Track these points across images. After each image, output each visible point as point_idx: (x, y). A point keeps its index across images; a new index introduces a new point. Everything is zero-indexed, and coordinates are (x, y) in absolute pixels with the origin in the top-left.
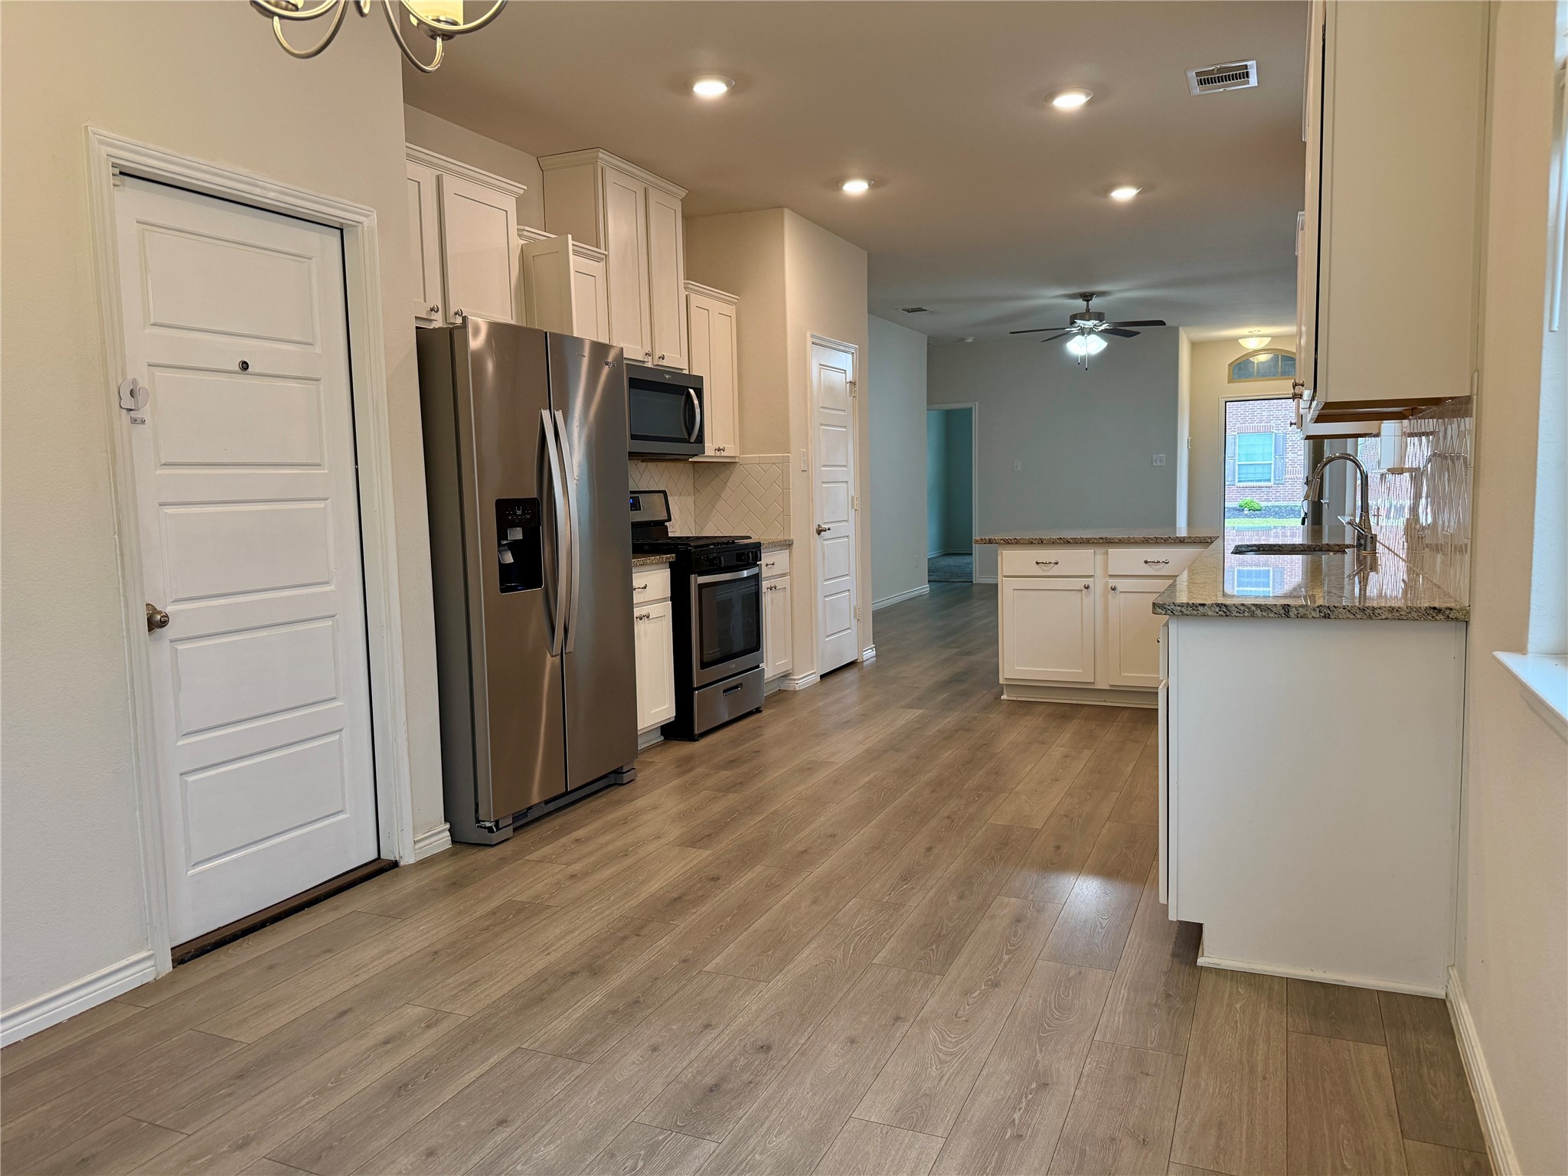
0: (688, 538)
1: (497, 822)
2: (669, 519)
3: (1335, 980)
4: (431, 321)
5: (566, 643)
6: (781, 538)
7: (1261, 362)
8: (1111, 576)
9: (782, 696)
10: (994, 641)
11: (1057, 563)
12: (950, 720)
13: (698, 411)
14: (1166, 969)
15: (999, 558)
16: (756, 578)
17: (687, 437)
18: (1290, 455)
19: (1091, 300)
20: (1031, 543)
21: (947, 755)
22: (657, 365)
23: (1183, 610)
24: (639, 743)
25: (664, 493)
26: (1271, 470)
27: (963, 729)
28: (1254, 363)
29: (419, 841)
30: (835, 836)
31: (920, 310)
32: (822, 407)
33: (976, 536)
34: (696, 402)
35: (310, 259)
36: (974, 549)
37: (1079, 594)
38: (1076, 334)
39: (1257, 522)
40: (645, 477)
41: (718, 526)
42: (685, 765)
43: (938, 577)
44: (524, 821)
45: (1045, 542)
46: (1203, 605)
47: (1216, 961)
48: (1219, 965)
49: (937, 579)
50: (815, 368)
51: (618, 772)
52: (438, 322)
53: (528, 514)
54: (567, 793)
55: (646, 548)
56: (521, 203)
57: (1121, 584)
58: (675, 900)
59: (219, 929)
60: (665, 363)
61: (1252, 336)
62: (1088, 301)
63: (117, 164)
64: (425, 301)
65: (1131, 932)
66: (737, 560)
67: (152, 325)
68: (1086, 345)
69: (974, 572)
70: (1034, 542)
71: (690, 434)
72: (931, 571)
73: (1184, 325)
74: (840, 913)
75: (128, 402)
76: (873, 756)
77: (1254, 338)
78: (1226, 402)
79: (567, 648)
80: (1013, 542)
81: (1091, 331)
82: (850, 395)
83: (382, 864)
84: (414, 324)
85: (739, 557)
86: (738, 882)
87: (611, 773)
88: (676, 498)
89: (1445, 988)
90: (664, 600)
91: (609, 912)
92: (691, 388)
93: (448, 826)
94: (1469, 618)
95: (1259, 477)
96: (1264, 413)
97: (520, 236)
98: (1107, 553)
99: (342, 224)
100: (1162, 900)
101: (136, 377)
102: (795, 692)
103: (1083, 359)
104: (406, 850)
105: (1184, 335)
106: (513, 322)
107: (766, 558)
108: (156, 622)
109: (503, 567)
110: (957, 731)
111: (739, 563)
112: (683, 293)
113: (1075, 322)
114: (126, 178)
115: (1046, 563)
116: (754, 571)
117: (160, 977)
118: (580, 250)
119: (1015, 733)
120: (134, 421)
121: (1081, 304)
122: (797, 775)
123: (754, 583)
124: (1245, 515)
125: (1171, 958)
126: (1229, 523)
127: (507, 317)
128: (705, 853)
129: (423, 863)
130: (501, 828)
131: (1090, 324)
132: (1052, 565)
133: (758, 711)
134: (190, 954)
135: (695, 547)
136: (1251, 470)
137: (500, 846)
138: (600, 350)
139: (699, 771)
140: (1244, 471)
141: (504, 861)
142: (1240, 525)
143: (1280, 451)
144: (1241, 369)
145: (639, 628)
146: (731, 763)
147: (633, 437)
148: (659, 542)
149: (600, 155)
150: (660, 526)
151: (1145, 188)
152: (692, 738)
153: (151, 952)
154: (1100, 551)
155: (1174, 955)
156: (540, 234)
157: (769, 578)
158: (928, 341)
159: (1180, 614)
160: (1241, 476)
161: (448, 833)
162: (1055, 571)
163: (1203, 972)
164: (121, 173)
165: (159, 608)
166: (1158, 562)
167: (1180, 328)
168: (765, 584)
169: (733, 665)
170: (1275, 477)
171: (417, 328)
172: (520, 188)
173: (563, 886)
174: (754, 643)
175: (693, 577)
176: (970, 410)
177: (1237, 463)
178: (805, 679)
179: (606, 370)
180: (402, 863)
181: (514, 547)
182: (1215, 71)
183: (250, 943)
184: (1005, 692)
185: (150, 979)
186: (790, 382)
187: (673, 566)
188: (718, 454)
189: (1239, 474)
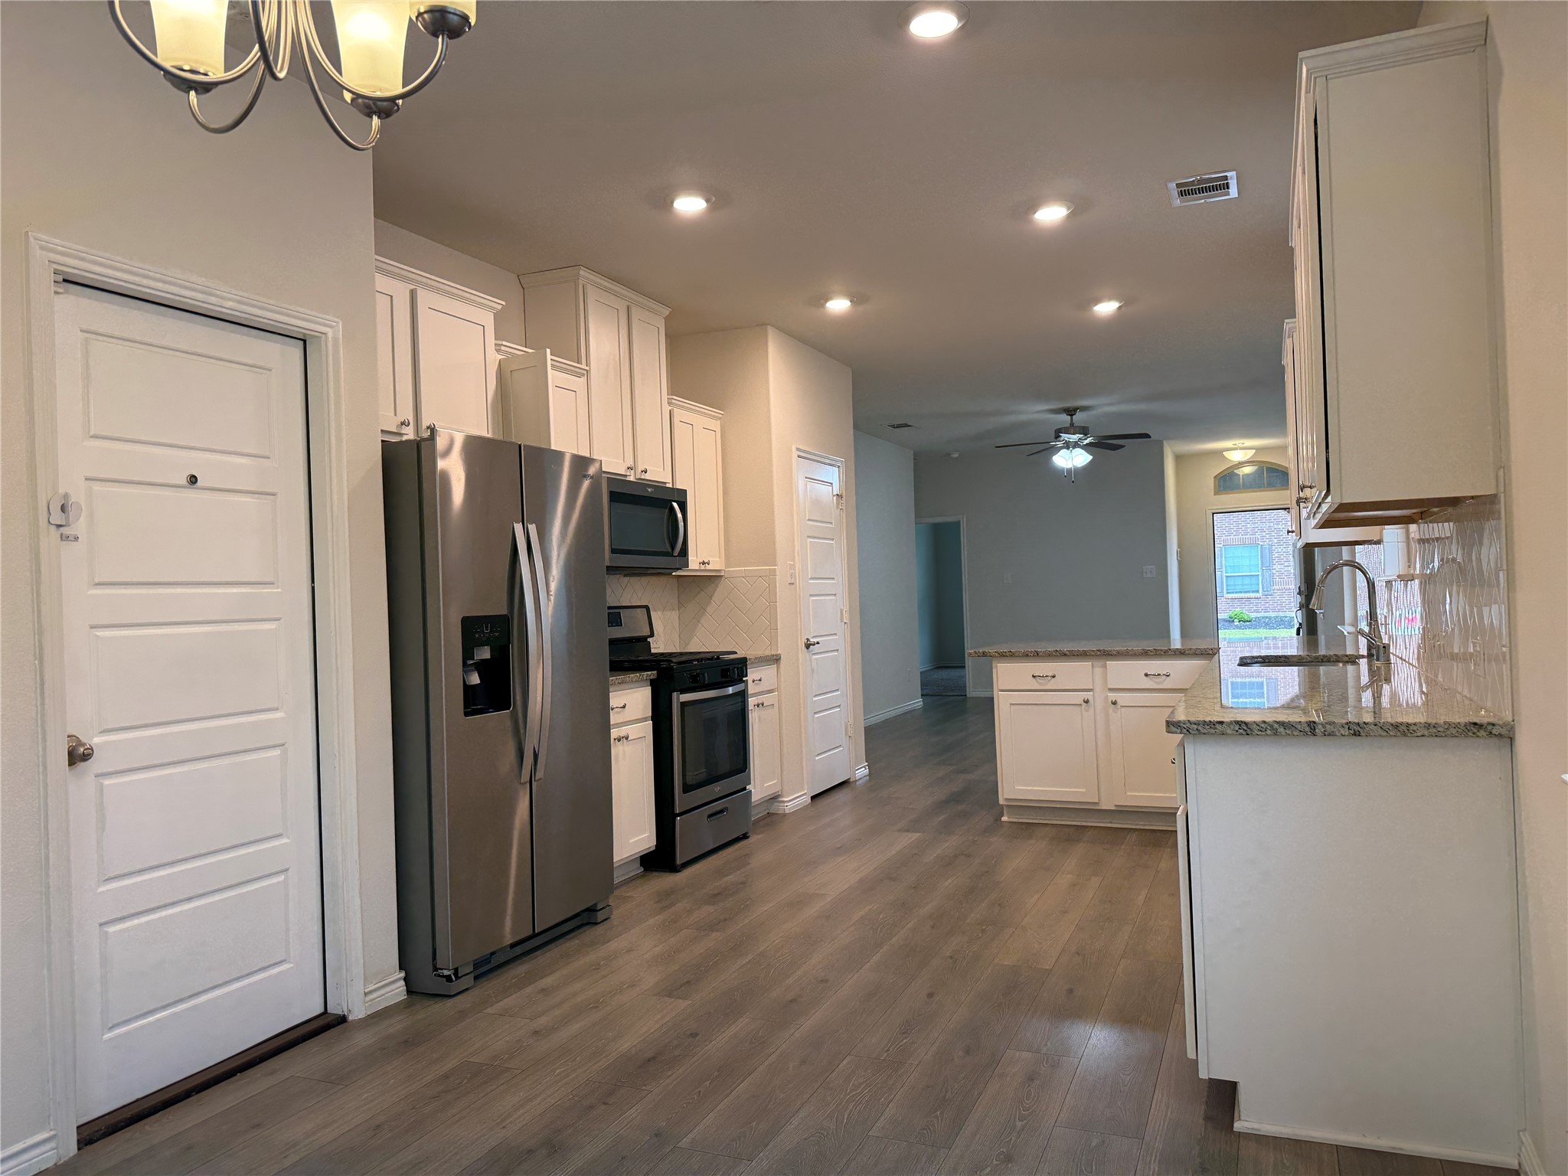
0: (670, 654)
1: (456, 970)
2: (652, 635)
3: (1391, 1147)
4: (401, 435)
5: (535, 769)
6: (768, 653)
7: (1247, 475)
8: (1111, 690)
9: (771, 818)
10: (991, 757)
11: (1054, 677)
12: (949, 844)
13: (681, 524)
14: (1200, 1136)
15: (994, 670)
16: (743, 695)
17: (670, 550)
18: (1277, 567)
19: (1074, 414)
20: (1026, 656)
21: (948, 884)
22: (640, 479)
23: (1200, 728)
24: (615, 876)
25: (647, 608)
26: (1258, 580)
27: (962, 854)
28: (1239, 475)
29: (371, 992)
30: (826, 981)
31: (906, 425)
32: (809, 520)
33: (969, 650)
34: (680, 515)
35: (270, 370)
36: (966, 662)
37: (1079, 708)
38: (1062, 448)
39: (1247, 633)
40: (626, 592)
41: (705, 640)
42: (666, 898)
43: (929, 690)
44: (487, 967)
45: (1041, 654)
46: (1221, 723)
47: (1256, 1126)
48: (1259, 1130)
49: (930, 693)
50: (801, 483)
51: (592, 910)
52: (409, 434)
53: (497, 631)
54: (534, 936)
55: (626, 665)
56: (498, 317)
57: (1123, 698)
58: (649, 1060)
59: (137, 1100)
60: (647, 476)
61: (1236, 449)
62: (1072, 415)
63: (59, 270)
64: (395, 415)
65: (1157, 1091)
66: (723, 677)
67: (91, 437)
68: (1071, 459)
69: (968, 685)
70: (1030, 654)
71: (673, 548)
72: (924, 685)
73: (1169, 438)
74: (833, 1074)
75: (57, 518)
76: (868, 887)
77: (1239, 451)
78: (1213, 514)
79: (537, 774)
80: (1008, 654)
81: (1076, 445)
82: (837, 507)
83: (330, 1019)
84: (380, 437)
85: (725, 673)
86: (720, 1038)
87: (584, 911)
88: (660, 613)
89: (1517, 1156)
90: (645, 719)
91: (574, 1075)
92: (674, 501)
93: (403, 974)
94: (1514, 734)
95: (1247, 588)
96: (1249, 526)
97: (498, 351)
98: (1105, 666)
99: (305, 334)
100: (1191, 1055)
101: (68, 491)
102: (785, 815)
103: (1069, 471)
104: (355, 1003)
105: (1169, 449)
106: (489, 436)
107: (752, 675)
108: (78, 756)
109: (468, 689)
110: (956, 856)
111: (724, 680)
112: (667, 408)
113: (1060, 436)
114: (71, 285)
115: (1043, 676)
116: (739, 687)
117: (62, 1162)
118: (558, 364)
119: (1020, 858)
120: (64, 538)
121: (1065, 418)
122: (786, 909)
123: (740, 700)
124: (1236, 626)
125: (1204, 1122)
126: (1222, 633)
127: (484, 430)
128: (683, 1004)
129: (373, 1018)
130: (462, 976)
131: (1075, 438)
132: (1050, 678)
133: (745, 837)
134: (101, 1132)
135: (679, 663)
136: (1239, 581)
137: (459, 997)
138: (581, 463)
139: (680, 906)
140: (1232, 583)
141: (462, 1014)
142: (1231, 637)
143: (1267, 561)
144: (1227, 481)
145: (618, 751)
146: (715, 898)
147: (613, 551)
148: (640, 658)
149: (582, 272)
150: (643, 641)
151: (1127, 302)
152: (674, 869)
153: (52, 1133)
154: (1098, 663)
155: (1207, 1118)
156: (519, 349)
157: (754, 695)
158: (914, 456)
159: (1197, 732)
160: (1229, 588)
161: (402, 983)
162: (1053, 684)
163: (1241, 1139)
164: (65, 280)
165: (83, 739)
166: (1159, 675)
167: (1164, 442)
168: (752, 702)
169: (717, 789)
170: (1263, 588)
171: (382, 441)
172: (498, 304)
173: (525, 1044)
174: (741, 763)
175: (675, 694)
176: (958, 523)
177: (1225, 574)
178: (795, 800)
179: (586, 483)
180: (350, 1018)
181: (482, 667)
182: (1196, 182)
183: (170, 1117)
184: (1005, 812)
185: (50, 1164)
186: (776, 495)
187: (653, 684)
188: (703, 567)
189: (1227, 585)
